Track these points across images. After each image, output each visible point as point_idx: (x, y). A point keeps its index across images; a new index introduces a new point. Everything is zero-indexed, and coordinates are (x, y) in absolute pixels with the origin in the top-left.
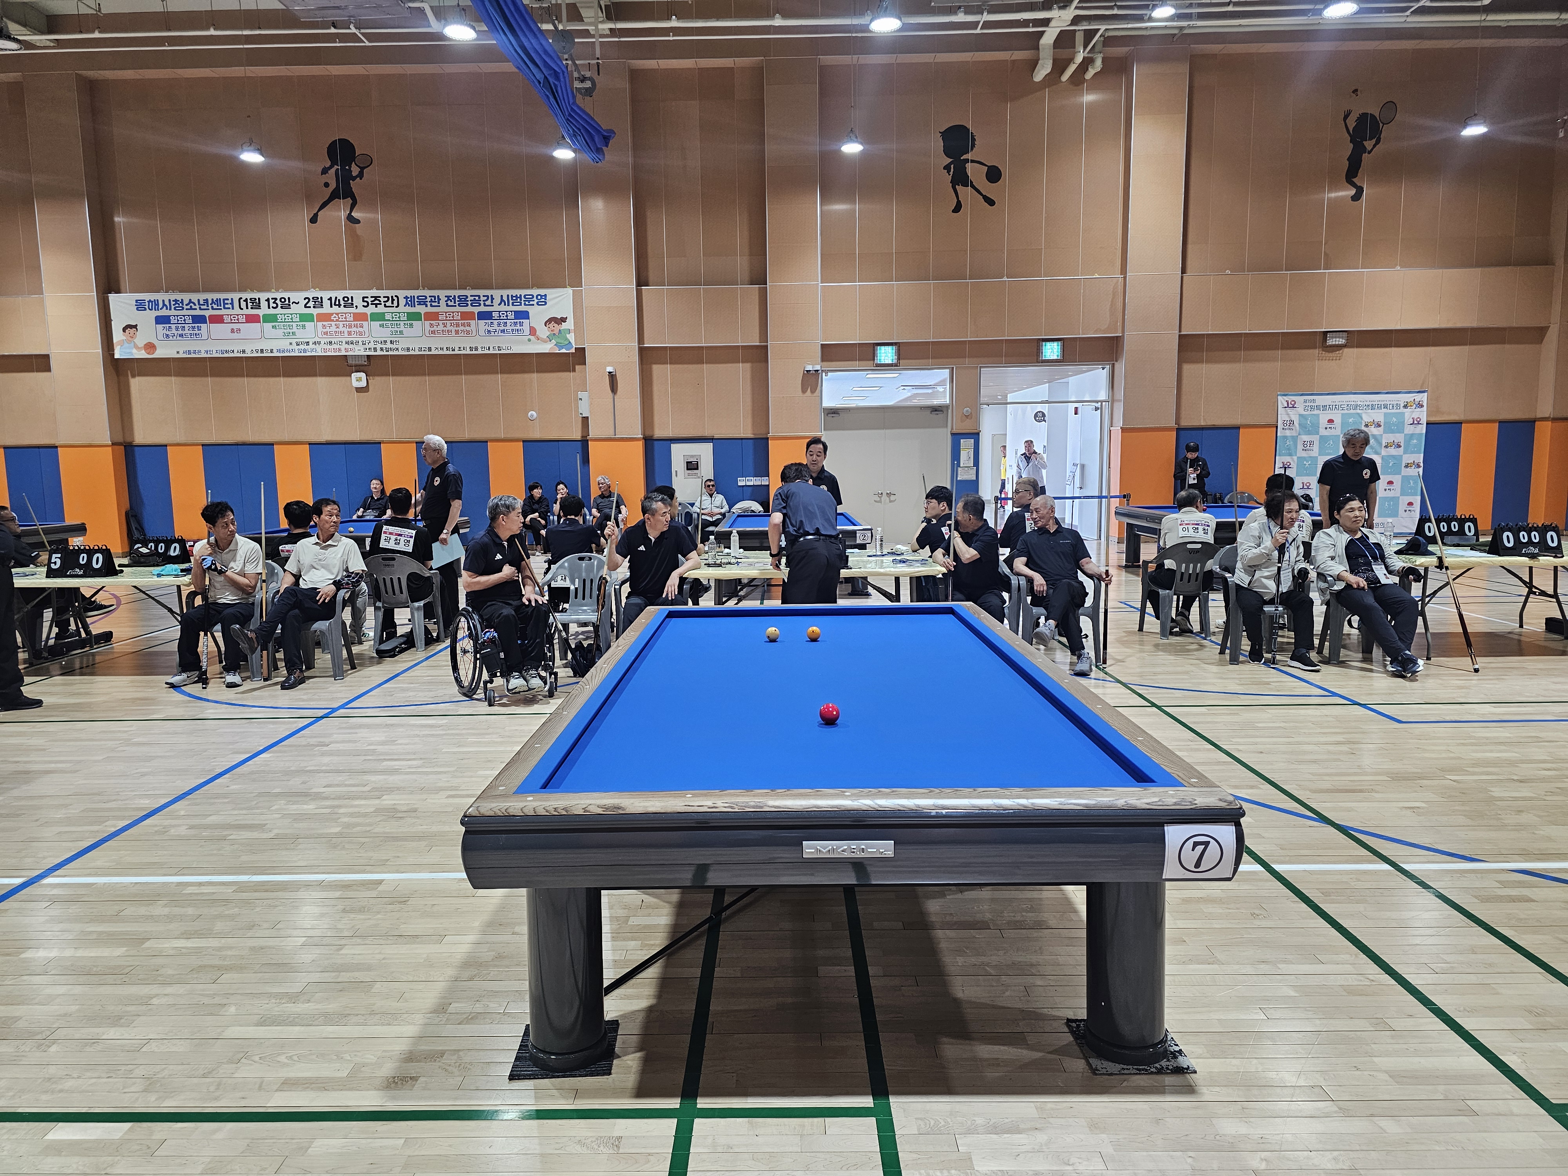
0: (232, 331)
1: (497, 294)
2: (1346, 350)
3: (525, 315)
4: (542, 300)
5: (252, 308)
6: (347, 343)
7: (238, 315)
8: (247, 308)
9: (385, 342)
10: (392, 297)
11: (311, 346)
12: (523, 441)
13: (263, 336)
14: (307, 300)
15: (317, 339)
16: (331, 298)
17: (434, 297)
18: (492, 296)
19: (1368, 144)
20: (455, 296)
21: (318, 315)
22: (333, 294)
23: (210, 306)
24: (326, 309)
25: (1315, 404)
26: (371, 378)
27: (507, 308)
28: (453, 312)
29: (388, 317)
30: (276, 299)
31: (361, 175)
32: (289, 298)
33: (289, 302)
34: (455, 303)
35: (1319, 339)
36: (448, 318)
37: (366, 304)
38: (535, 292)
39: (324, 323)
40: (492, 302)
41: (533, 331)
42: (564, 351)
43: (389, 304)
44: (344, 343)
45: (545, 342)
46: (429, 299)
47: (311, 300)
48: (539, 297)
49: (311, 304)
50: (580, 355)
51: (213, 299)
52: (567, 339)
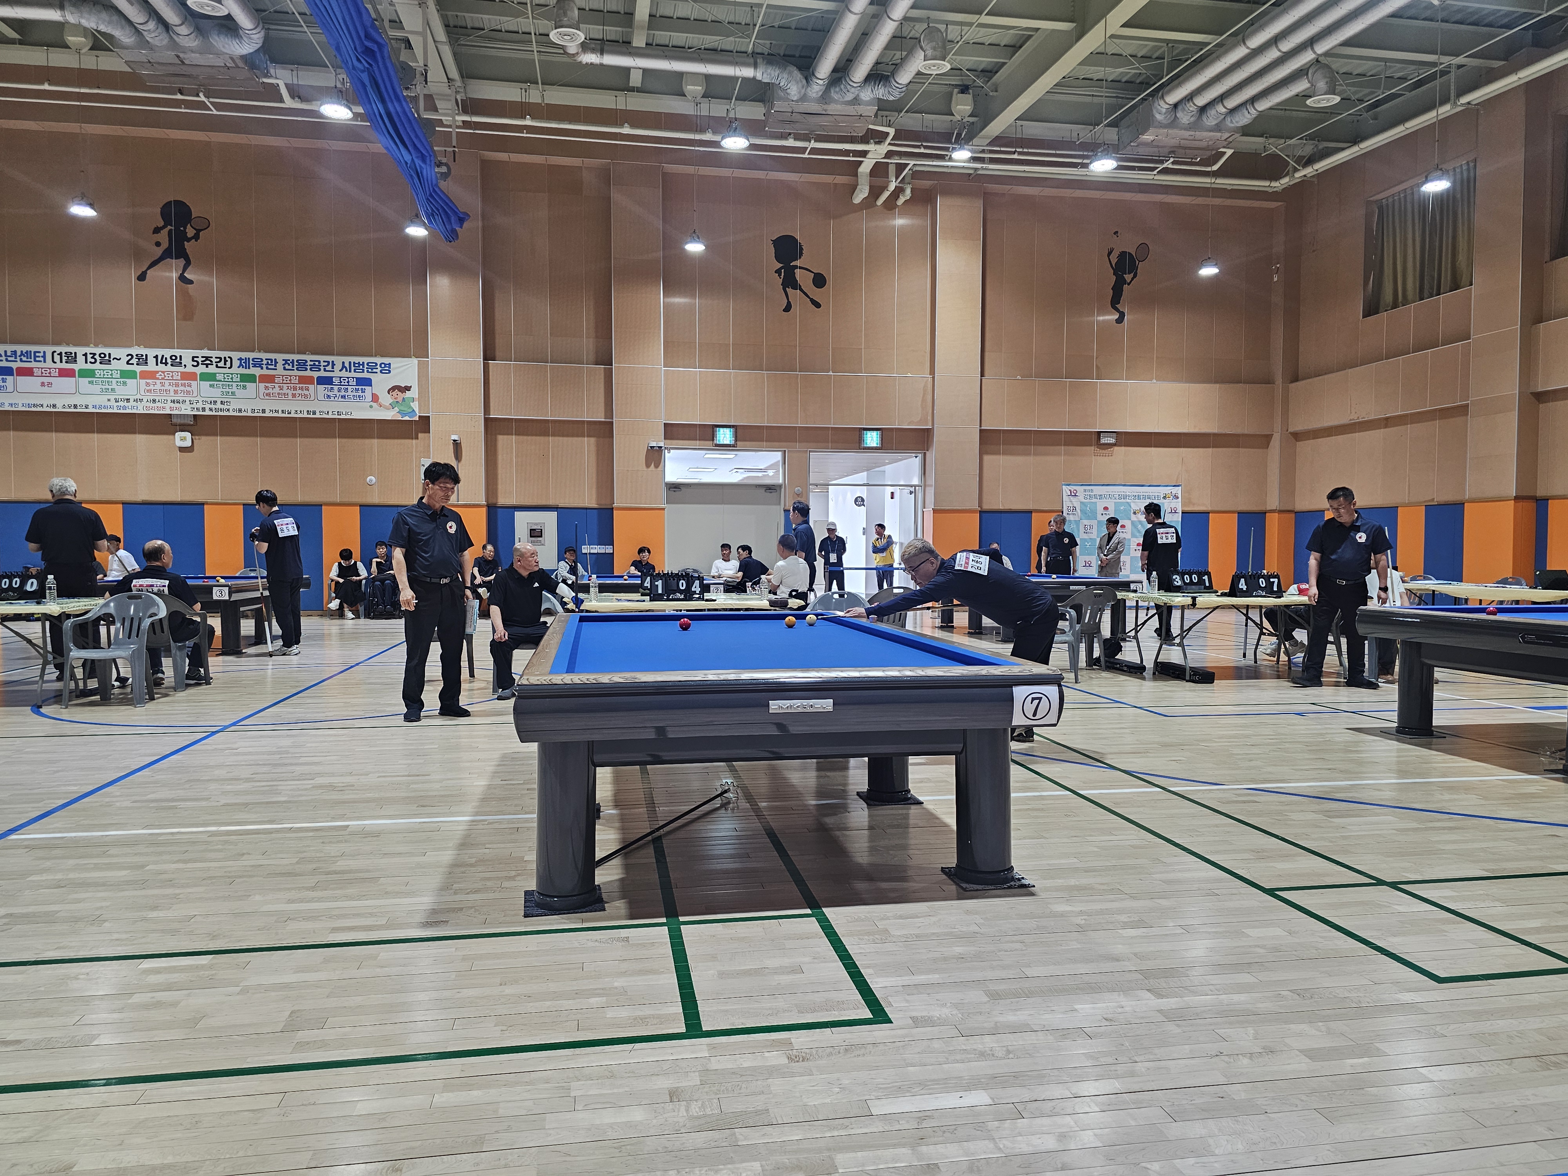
0: (43, 384)
1: (338, 360)
2: (1116, 448)
3: (368, 382)
4: (386, 369)
5: (66, 362)
6: (173, 402)
7: (50, 369)
8: (61, 362)
9: (215, 402)
10: (225, 358)
11: (132, 403)
12: (360, 506)
13: (77, 391)
14: (130, 357)
15: (139, 397)
16: (157, 356)
17: (271, 360)
18: (333, 362)
19: (1128, 277)
20: (293, 360)
21: (141, 372)
22: (160, 352)
23: (18, 359)
24: (151, 366)
25: (1093, 494)
26: (197, 437)
27: (348, 374)
28: (290, 376)
29: (219, 377)
30: (95, 354)
31: (196, 237)
32: (110, 354)
33: (110, 357)
34: (293, 367)
35: (1094, 437)
36: (285, 382)
37: (195, 364)
38: (379, 360)
39: (148, 381)
40: (333, 368)
41: (375, 398)
42: (407, 418)
43: (221, 364)
44: (169, 401)
45: (389, 409)
46: (265, 362)
47: (135, 357)
48: (383, 366)
49: (134, 361)
50: (424, 424)
51: (22, 352)
52: (410, 407)
